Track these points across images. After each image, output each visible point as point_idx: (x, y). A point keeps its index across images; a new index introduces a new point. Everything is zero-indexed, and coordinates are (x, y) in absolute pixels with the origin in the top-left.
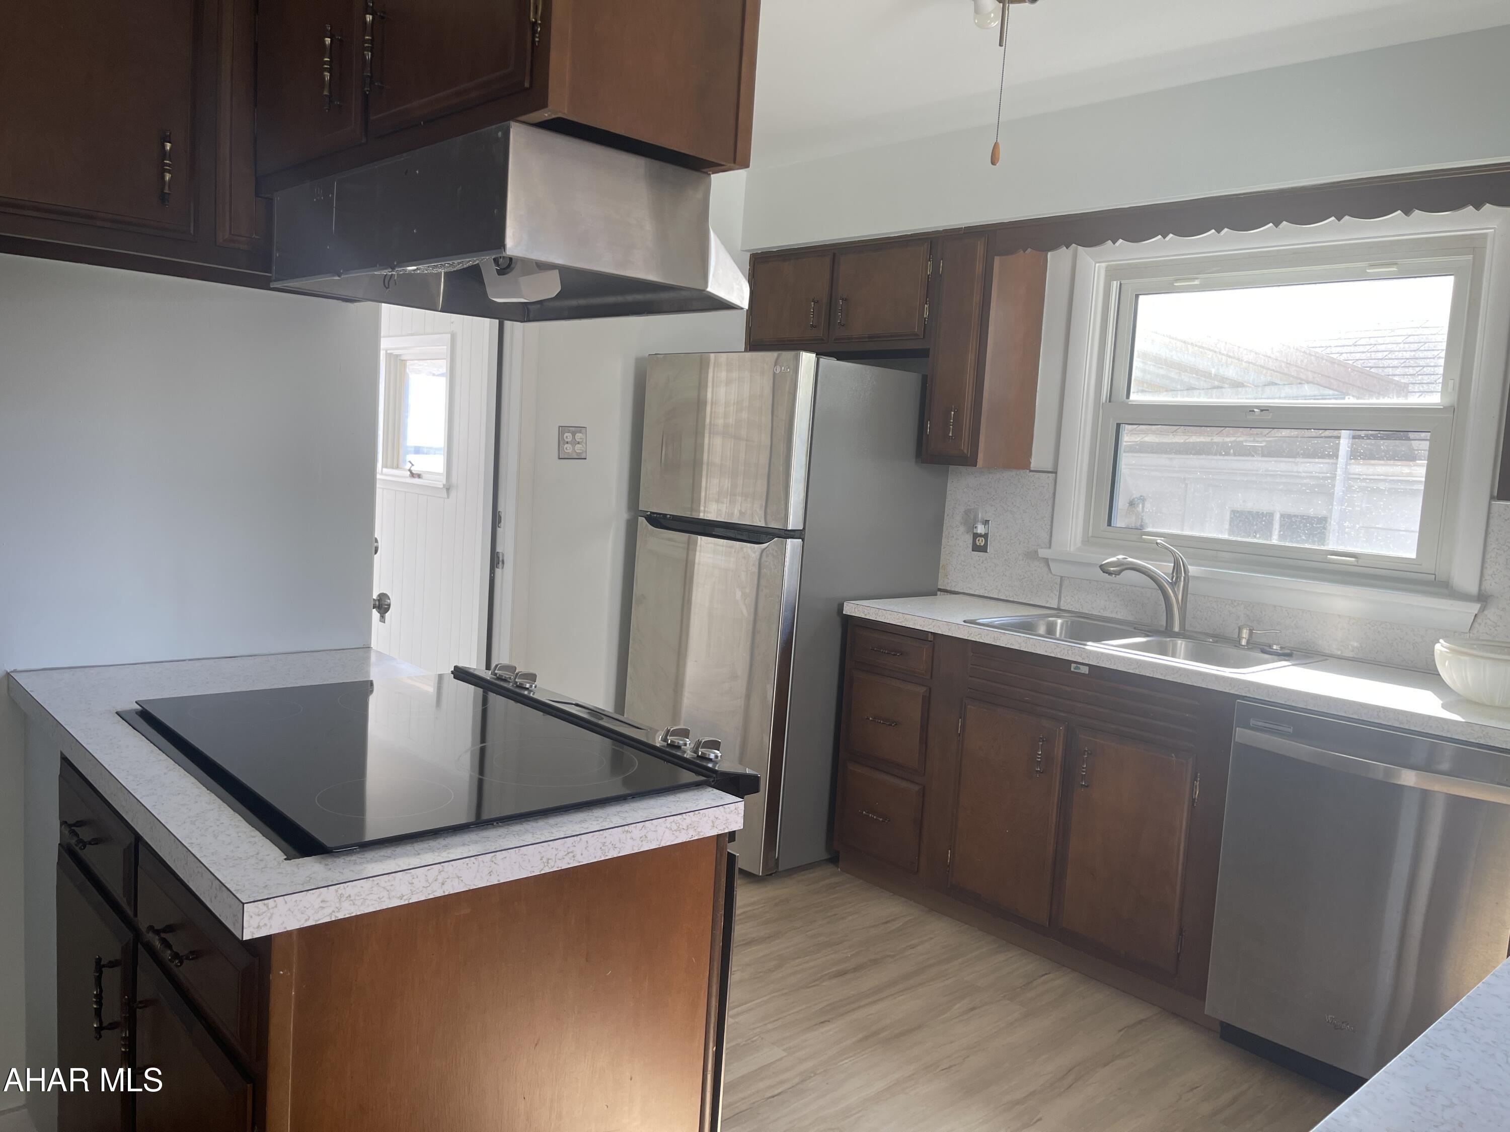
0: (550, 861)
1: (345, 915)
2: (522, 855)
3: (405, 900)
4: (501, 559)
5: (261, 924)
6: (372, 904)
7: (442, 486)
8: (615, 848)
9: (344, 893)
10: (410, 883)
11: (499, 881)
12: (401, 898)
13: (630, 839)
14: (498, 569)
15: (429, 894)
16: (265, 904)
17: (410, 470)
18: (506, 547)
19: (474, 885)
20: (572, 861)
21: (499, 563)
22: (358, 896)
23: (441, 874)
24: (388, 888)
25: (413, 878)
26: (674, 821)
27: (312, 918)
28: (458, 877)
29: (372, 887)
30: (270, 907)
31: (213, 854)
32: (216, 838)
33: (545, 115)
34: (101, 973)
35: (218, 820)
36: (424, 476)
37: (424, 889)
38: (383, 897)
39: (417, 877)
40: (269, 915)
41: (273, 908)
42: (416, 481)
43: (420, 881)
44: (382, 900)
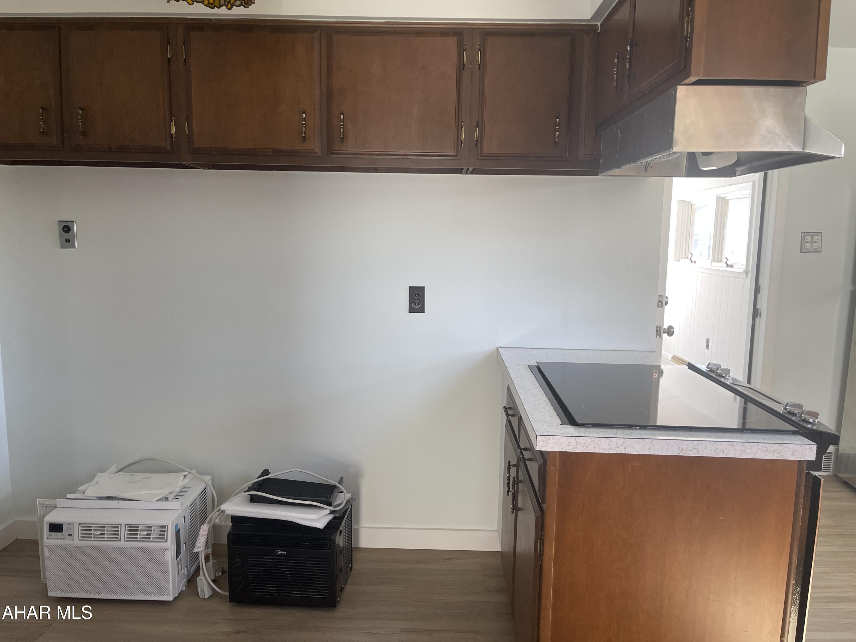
0: (683, 450)
1: (579, 451)
2: (667, 443)
3: (606, 451)
4: (759, 312)
5: (543, 446)
6: (591, 449)
7: (743, 272)
8: (724, 452)
9: (578, 441)
10: (609, 444)
11: (654, 453)
12: (605, 449)
13: (734, 449)
14: (757, 318)
15: (618, 451)
16: (545, 437)
17: (726, 263)
18: (762, 305)
19: (641, 452)
20: (696, 453)
21: (758, 315)
22: (585, 444)
23: (624, 443)
24: (599, 444)
25: (610, 442)
26: (764, 446)
27: (564, 449)
28: (633, 447)
29: (591, 442)
30: (547, 439)
31: (535, 418)
32: (539, 413)
33: (693, 79)
34: (510, 468)
35: (544, 407)
36: (735, 266)
37: (616, 448)
38: (596, 447)
39: (612, 442)
40: (546, 442)
41: (548, 440)
42: (730, 269)
43: (614, 444)
44: (596, 448)
